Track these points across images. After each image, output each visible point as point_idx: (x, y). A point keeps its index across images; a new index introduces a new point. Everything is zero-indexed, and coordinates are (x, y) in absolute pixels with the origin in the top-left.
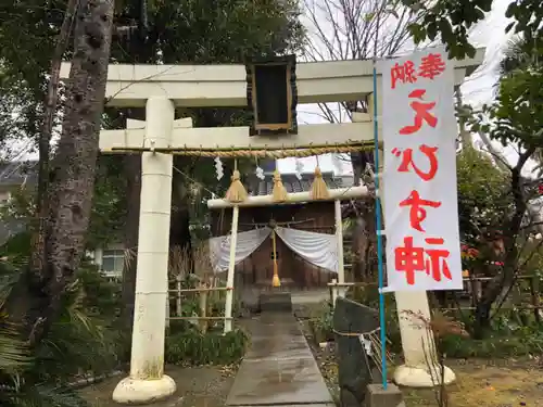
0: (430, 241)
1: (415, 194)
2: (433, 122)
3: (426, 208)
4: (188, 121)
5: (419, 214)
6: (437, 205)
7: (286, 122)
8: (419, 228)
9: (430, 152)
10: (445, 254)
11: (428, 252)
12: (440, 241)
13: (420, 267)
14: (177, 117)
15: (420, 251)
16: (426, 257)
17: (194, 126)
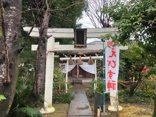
0: (113, 81)
1: (110, 71)
2: (115, 56)
3: (112, 74)
4: (58, 43)
5: (111, 75)
6: (115, 74)
7: (84, 44)
8: (111, 78)
9: (114, 62)
10: (115, 84)
11: (112, 84)
12: (114, 82)
13: (111, 87)
14: (55, 42)
15: (111, 83)
16: (112, 85)
17: (60, 44)
